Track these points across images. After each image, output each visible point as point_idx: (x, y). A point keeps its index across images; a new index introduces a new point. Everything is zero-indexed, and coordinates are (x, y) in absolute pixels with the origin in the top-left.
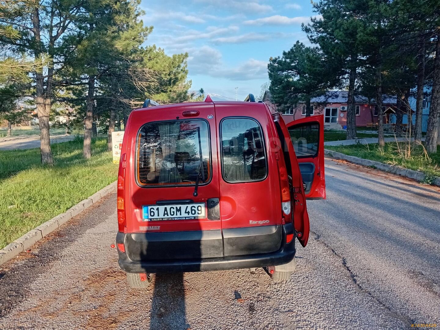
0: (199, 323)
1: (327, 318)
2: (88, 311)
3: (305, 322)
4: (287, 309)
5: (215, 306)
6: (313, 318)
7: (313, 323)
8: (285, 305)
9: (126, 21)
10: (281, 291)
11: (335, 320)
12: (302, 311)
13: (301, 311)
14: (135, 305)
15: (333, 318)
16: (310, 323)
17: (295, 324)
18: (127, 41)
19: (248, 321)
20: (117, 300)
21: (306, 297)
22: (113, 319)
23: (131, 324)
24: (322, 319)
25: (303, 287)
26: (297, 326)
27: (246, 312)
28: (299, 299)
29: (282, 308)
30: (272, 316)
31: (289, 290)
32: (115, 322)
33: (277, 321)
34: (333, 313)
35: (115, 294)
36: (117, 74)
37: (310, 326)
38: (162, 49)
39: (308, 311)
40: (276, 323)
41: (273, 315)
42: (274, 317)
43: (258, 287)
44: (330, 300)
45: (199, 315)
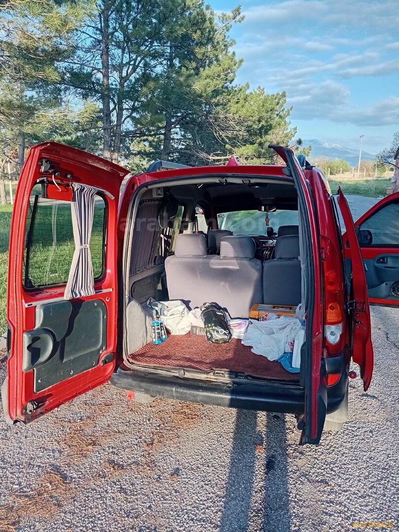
0: (192, 469)
1: (377, 508)
2: (72, 421)
3: (340, 506)
4: (320, 478)
5: (223, 450)
6: (353, 503)
7: (352, 512)
8: (320, 470)
9: (214, 54)
10: (323, 446)
11: (390, 516)
12: (342, 486)
13: (340, 486)
14: (126, 425)
15: (386, 512)
16: (346, 509)
17: (323, 506)
18: (208, 80)
19: (256, 484)
20: (109, 414)
21: (356, 464)
22: (94, 439)
23: (111, 450)
24: (368, 509)
25: (359, 446)
26: (325, 510)
27: (260, 468)
28: (345, 464)
29: (314, 473)
30: (294, 484)
31: (335, 447)
32: (94, 444)
33: (298, 494)
34: (389, 501)
35: (111, 405)
36: (196, 122)
37: (345, 515)
38: (262, 88)
39: (351, 489)
40: (296, 497)
41: (297, 482)
42: (295, 487)
43: (293, 432)
44: (393, 477)
45: (197, 457)
